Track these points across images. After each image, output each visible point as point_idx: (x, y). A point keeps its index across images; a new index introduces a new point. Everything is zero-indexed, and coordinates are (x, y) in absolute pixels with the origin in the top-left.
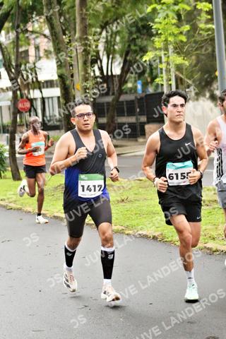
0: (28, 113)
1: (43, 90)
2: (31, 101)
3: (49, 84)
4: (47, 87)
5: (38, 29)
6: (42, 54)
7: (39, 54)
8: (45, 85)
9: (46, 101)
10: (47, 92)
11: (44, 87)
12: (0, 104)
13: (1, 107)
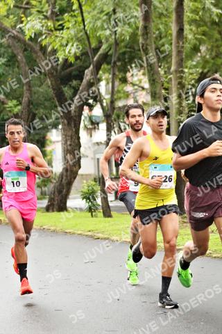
12: (97, 156)
13: (98, 159)
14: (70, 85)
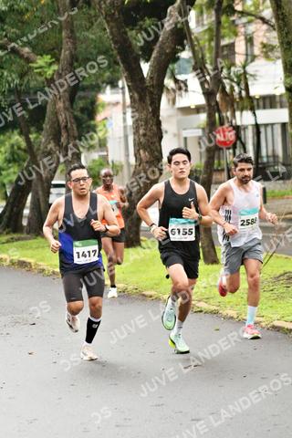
0: (231, 151)
1: (257, 112)
2: (237, 129)
3: (268, 102)
4: (264, 108)
5: (252, 9)
6: (257, 51)
7: (252, 51)
8: (261, 103)
9: (262, 130)
10: (264, 116)
11: (259, 108)
12: (185, 134)
13: (186, 139)
14: (141, 26)
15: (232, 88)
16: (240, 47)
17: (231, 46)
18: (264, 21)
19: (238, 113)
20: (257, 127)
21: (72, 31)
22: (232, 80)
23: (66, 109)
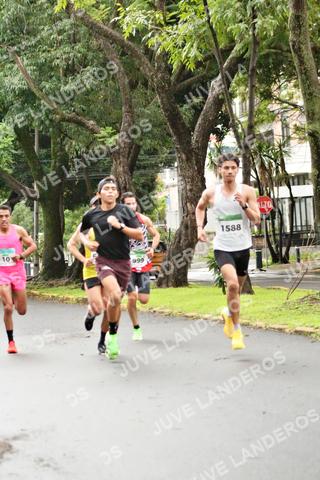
1: (293, 188)
2: (275, 202)
3: (301, 179)
4: (299, 184)
5: (287, 98)
6: (291, 131)
7: (287, 132)
8: (296, 180)
9: (297, 205)
10: (300, 191)
11: (294, 184)
15: (270, 163)
16: (277, 128)
17: (270, 133)
18: (295, 106)
19: (275, 188)
20: (292, 199)
21: (130, 107)
22: (270, 157)
23: (124, 172)
